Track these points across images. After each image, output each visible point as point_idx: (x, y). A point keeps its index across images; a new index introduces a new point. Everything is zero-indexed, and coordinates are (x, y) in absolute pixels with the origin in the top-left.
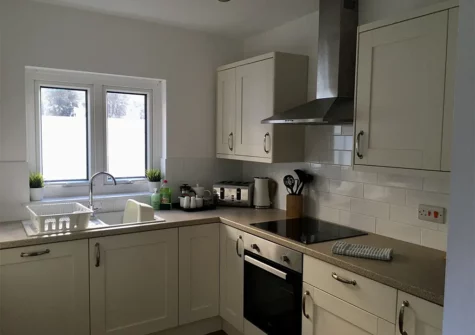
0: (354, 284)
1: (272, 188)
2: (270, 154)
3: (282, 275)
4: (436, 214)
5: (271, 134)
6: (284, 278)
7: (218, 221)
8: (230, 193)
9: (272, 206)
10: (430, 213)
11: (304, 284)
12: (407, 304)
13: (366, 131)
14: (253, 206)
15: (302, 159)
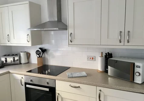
0: (79, 87)
1: (28, 55)
2: (30, 43)
3: (47, 90)
4: (93, 58)
5: (30, 34)
6: (48, 90)
7: (9, 73)
8: (10, 60)
9: (28, 62)
10: (91, 58)
11: (56, 91)
12: (100, 91)
13: (73, 33)
14: (21, 64)
15: (41, 44)
